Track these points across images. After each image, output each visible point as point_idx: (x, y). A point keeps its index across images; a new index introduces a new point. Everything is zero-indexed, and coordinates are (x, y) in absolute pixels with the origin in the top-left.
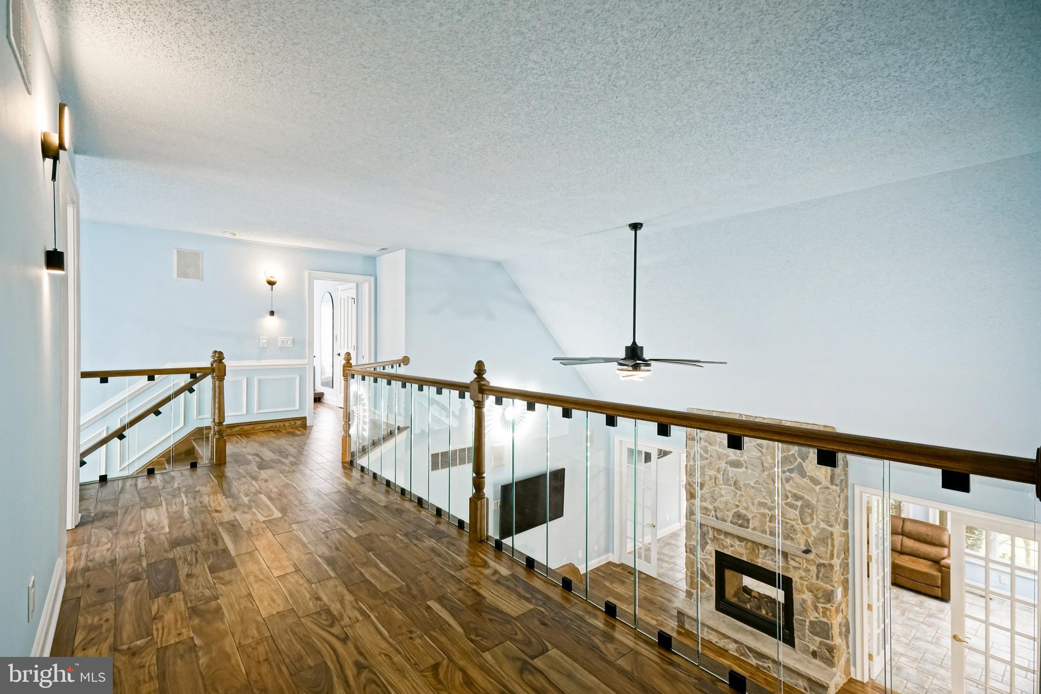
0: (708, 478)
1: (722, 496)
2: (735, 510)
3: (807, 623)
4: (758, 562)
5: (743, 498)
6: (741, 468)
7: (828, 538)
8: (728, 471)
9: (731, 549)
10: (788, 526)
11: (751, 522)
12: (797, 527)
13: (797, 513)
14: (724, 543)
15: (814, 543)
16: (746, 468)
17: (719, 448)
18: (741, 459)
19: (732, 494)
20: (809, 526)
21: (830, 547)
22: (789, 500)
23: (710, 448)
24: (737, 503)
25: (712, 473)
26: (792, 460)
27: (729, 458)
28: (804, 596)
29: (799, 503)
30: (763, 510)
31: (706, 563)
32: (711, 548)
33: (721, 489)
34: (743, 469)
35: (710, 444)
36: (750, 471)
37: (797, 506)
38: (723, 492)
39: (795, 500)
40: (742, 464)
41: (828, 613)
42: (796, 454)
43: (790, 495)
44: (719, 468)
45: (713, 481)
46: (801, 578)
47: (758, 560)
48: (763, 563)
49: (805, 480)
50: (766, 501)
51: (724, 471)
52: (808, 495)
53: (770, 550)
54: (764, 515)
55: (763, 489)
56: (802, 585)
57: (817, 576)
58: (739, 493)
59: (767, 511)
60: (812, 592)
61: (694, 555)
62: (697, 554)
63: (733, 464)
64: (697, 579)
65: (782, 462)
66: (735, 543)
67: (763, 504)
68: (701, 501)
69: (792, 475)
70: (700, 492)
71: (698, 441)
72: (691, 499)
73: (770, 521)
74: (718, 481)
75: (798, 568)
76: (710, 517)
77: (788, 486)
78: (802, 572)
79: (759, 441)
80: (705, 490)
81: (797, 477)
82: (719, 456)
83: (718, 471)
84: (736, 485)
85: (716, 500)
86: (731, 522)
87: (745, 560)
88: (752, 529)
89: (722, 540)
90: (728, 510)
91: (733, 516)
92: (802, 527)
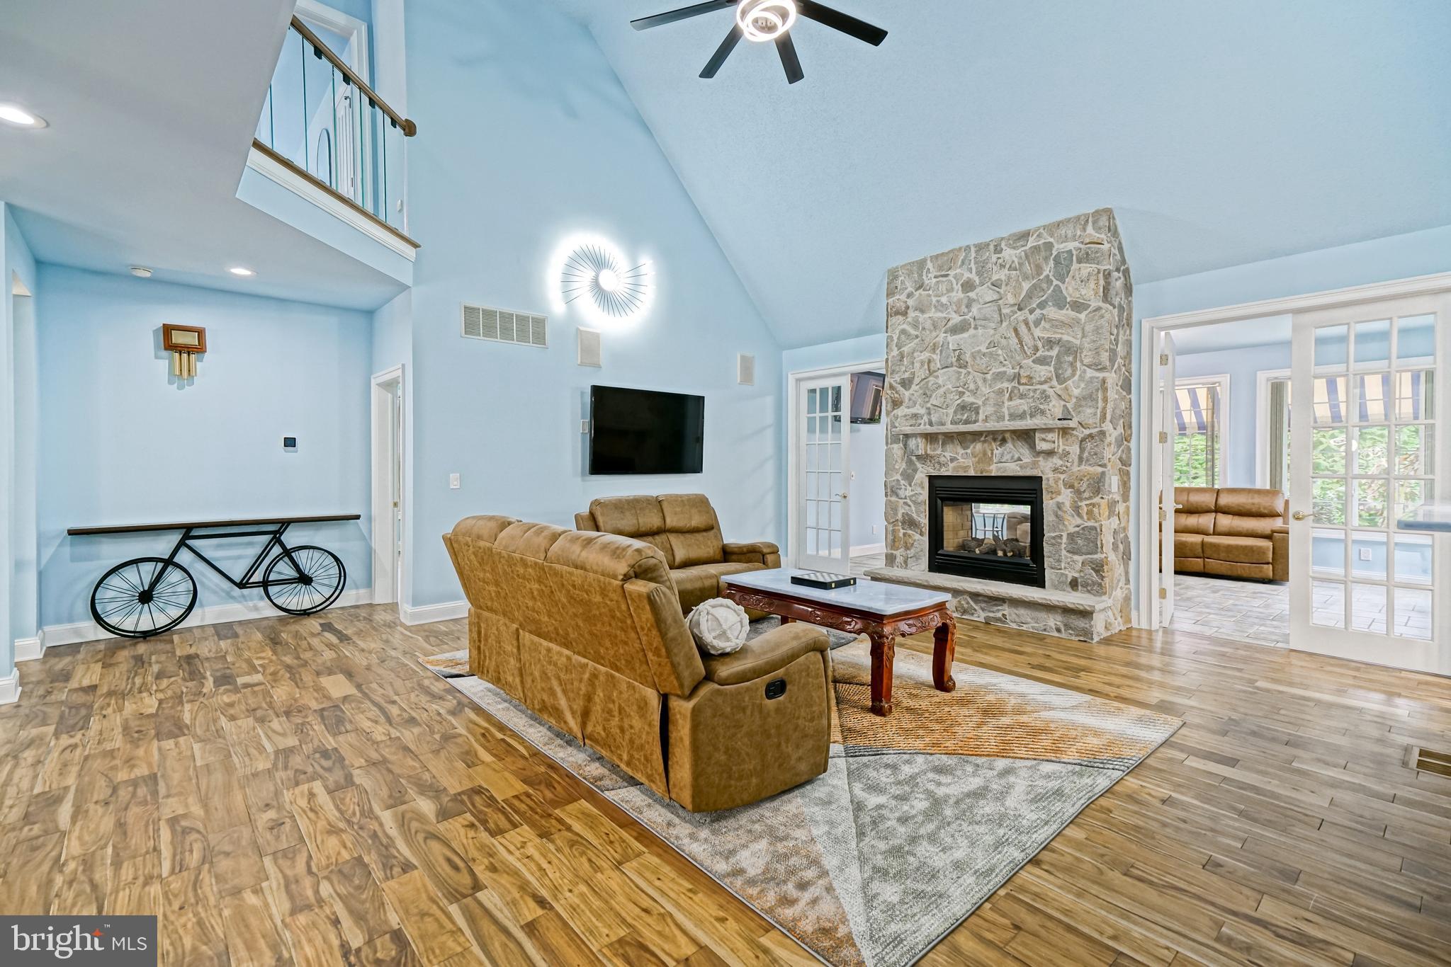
0: (917, 365)
1: (939, 387)
2: (959, 402)
3: (1064, 540)
4: (991, 471)
5: (971, 377)
6: (968, 330)
7: (1097, 390)
8: (949, 343)
9: (951, 465)
10: (1038, 394)
11: (981, 411)
12: (1050, 392)
13: (1052, 369)
14: (942, 459)
15: (1078, 406)
16: (976, 328)
17: (936, 312)
18: (968, 317)
19: (954, 379)
20: (1070, 382)
21: (1100, 404)
22: (1038, 355)
23: (921, 318)
24: (960, 389)
25: (925, 355)
27: (950, 323)
28: (1060, 499)
29: (1054, 353)
30: (999, 386)
31: (914, 502)
32: (921, 476)
33: (937, 376)
34: (972, 331)
35: (922, 311)
36: (980, 330)
37: (1052, 357)
38: (940, 381)
39: (1048, 350)
40: (970, 324)
41: (1096, 510)
42: (1051, 274)
43: (1040, 345)
45: (926, 367)
46: (1055, 470)
47: (991, 468)
48: (998, 469)
49: (1064, 311)
50: (1004, 369)
51: (942, 345)
52: (1068, 334)
53: (1009, 445)
54: (1001, 392)
55: (1000, 352)
56: (1056, 482)
57: (1081, 459)
58: (963, 371)
59: (1006, 385)
60: (1072, 486)
61: (897, 496)
62: (901, 493)
63: (956, 330)
64: (902, 531)
65: (1029, 296)
66: (957, 453)
67: (1000, 376)
68: (908, 407)
69: (1044, 312)
70: (907, 394)
71: (905, 314)
72: (894, 409)
73: (1010, 399)
74: (932, 365)
75: (1050, 453)
76: (922, 426)
77: (1037, 332)
78: (1056, 461)
79: (995, 278)
80: (914, 387)
81: (1051, 312)
82: (936, 326)
83: (934, 349)
84: (960, 363)
85: (930, 396)
86: (952, 423)
87: (973, 474)
88: (984, 421)
89: (939, 456)
90: (947, 406)
91: (956, 412)
92: (1059, 388)
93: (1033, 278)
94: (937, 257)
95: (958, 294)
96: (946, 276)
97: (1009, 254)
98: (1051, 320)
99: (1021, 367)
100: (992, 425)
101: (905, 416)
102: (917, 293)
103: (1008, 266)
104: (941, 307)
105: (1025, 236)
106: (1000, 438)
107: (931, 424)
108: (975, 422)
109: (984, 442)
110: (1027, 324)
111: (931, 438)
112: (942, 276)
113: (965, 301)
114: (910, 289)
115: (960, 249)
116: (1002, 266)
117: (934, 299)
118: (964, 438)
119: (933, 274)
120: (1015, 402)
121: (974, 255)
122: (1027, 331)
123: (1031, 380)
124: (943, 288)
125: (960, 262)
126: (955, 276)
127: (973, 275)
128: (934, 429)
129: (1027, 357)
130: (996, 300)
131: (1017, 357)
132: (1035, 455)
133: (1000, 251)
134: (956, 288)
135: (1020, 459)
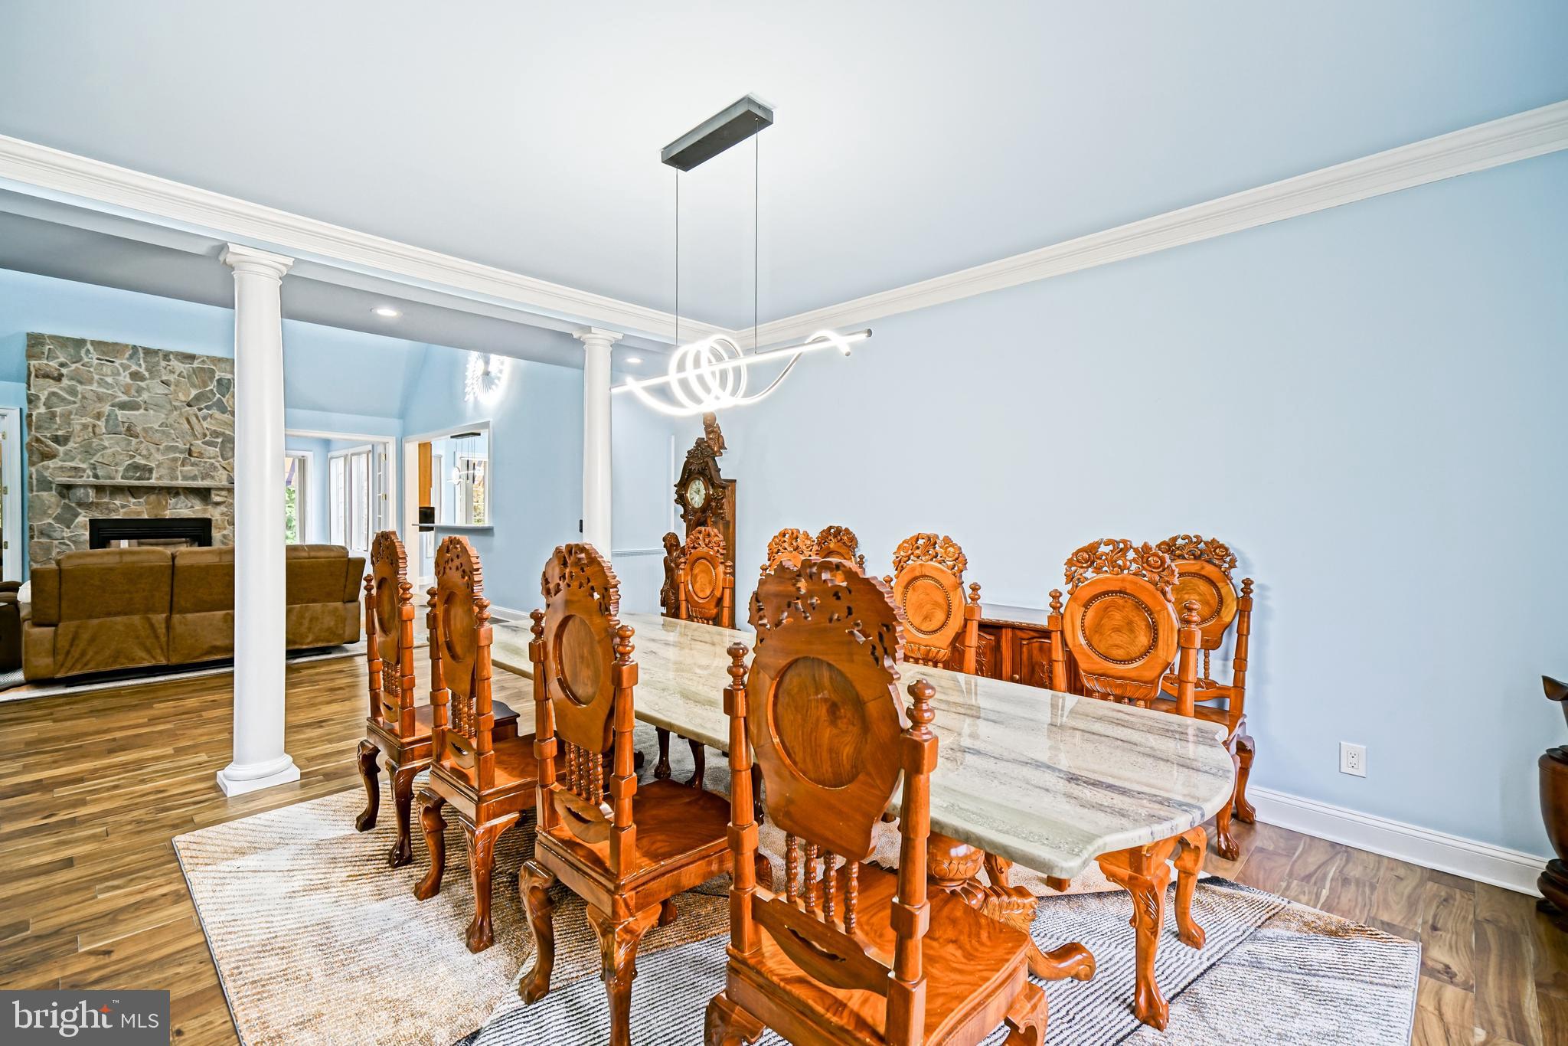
0: (78, 427)
1: (105, 448)
2: (129, 462)
4: (166, 515)
5: (143, 445)
6: (138, 409)
8: (116, 415)
9: (122, 511)
10: (208, 465)
11: (155, 471)
12: (217, 464)
13: (217, 450)
14: (112, 506)
16: (146, 409)
17: (99, 387)
18: (138, 400)
19: (123, 444)
20: (231, 460)
22: (207, 439)
23: (79, 388)
24: (131, 453)
25: (87, 420)
26: (210, 395)
27: (117, 400)
28: (225, 532)
29: (220, 440)
31: (75, 542)
32: (83, 519)
33: (101, 440)
34: (142, 411)
35: (80, 383)
36: (152, 412)
37: (217, 443)
38: (106, 444)
39: (214, 437)
40: (140, 405)
42: (215, 390)
43: (208, 433)
44: (98, 413)
45: (90, 429)
46: (221, 514)
47: (165, 513)
48: (171, 514)
49: (226, 415)
50: (176, 444)
51: (109, 415)
52: (229, 430)
53: (182, 497)
54: (175, 460)
55: (172, 431)
56: (223, 522)
58: (134, 441)
59: (178, 455)
61: (49, 537)
62: (57, 535)
63: (123, 406)
65: (198, 398)
66: (128, 501)
67: (174, 449)
68: (64, 461)
69: (210, 412)
70: (61, 449)
71: (59, 379)
72: (43, 460)
73: (183, 465)
74: (97, 430)
75: (218, 504)
76: (84, 478)
77: (205, 425)
78: (222, 509)
79: (164, 378)
80: (71, 445)
81: (218, 415)
82: (100, 398)
83: (98, 416)
84: (130, 432)
85: (94, 455)
86: (122, 478)
87: (147, 517)
88: (157, 479)
89: (108, 503)
90: (116, 465)
91: (127, 470)
92: (224, 463)
93: (200, 388)
94: (100, 343)
95: (124, 378)
96: (113, 362)
97: (179, 366)
98: (216, 419)
99: (191, 445)
100: (166, 482)
101: (61, 468)
102: (73, 366)
103: (177, 373)
104: (102, 383)
105: (192, 357)
106: (174, 492)
107: (96, 476)
108: (149, 479)
109: (158, 494)
110: (197, 417)
111: (99, 489)
112: (107, 361)
113: (135, 387)
114: (62, 360)
115: (127, 346)
116: (172, 372)
117: (96, 377)
118: (134, 491)
119: (94, 355)
120: (187, 468)
121: (142, 355)
122: (196, 421)
123: (201, 455)
124: (107, 369)
125: (127, 355)
126: (122, 365)
127: (142, 370)
128: (102, 482)
129: (198, 439)
130: (166, 395)
131: (188, 438)
132: (207, 504)
133: (169, 360)
134: (123, 374)
135: (192, 507)
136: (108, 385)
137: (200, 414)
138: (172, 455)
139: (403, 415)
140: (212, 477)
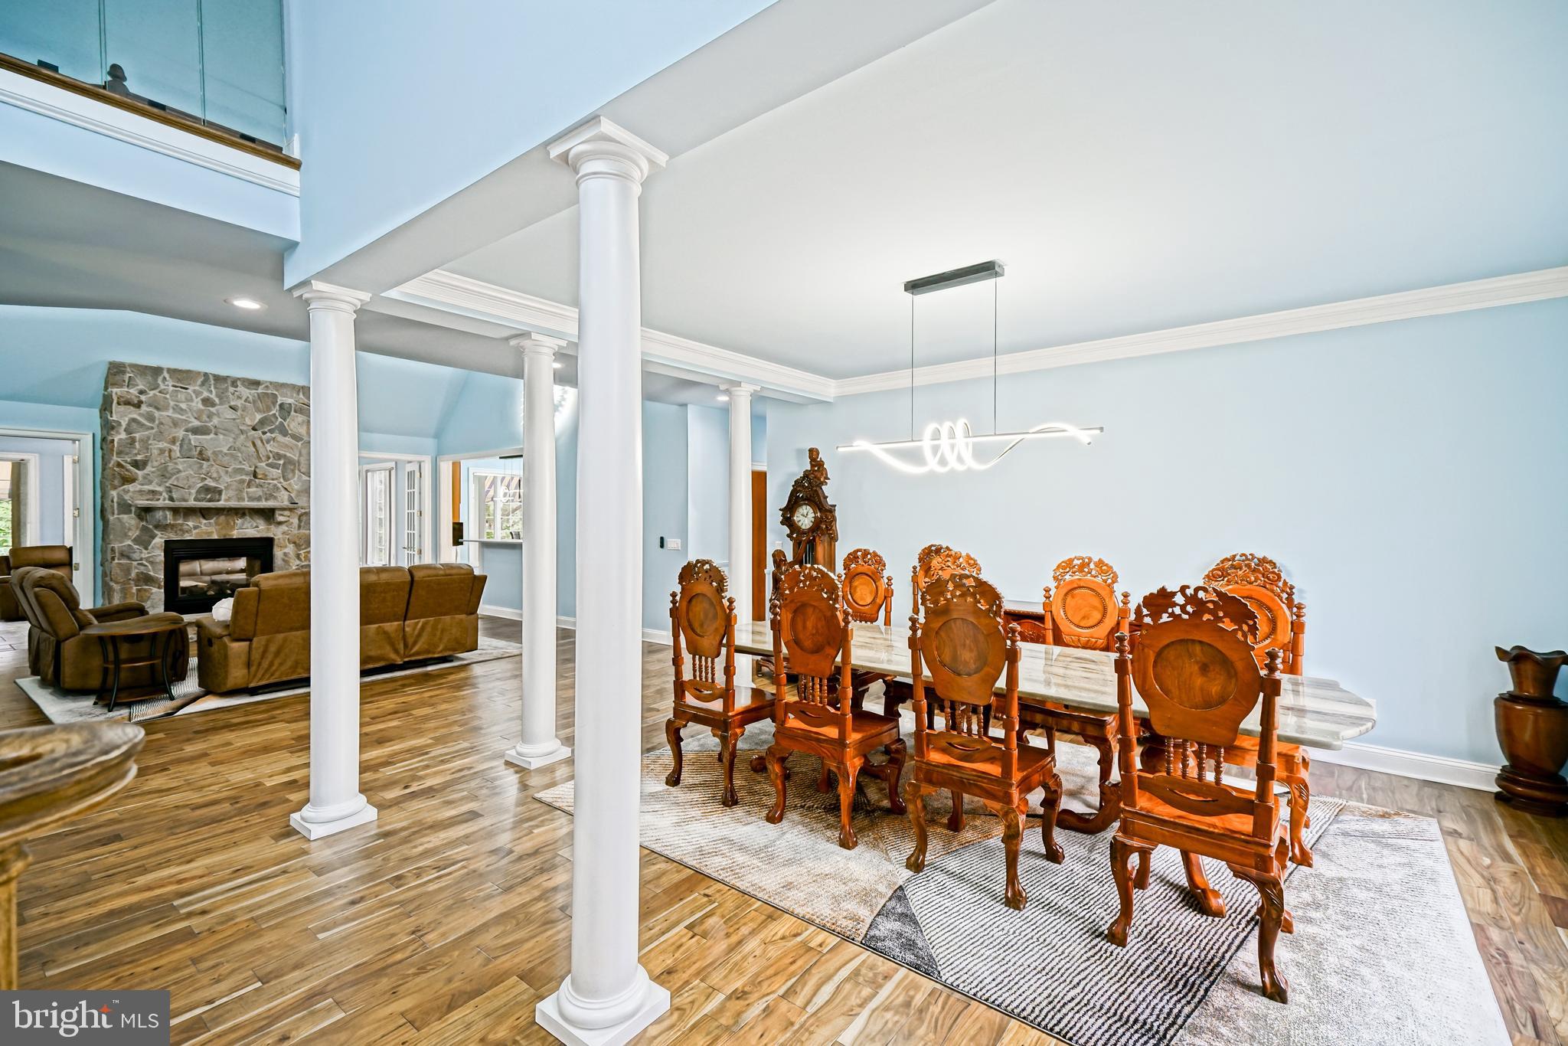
0: (156, 452)
1: (179, 471)
2: (201, 485)
4: (234, 535)
5: (213, 468)
6: (209, 434)
8: (190, 440)
9: (194, 532)
10: (271, 486)
11: (223, 493)
12: (279, 485)
13: (279, 471)
14: (185, 527)
15: (297, 496)
16: (216, 434)
17: (174, 413)
18: (209, 424)
19: (196, 467)
22: (270, 461)
23: (157, 414)
24: (203, 476)
25: (164, 445)
26: (273, 419)
27: (190, 425)
28: (286, 550)
29: (281, 462)
31: (151, 563)
32: (159, 540)
33: (176, 464)
34: (212, 436)
35: (158, 409)
36: (221, 437)
37: (280, 465)
38: (180, 467)
39: (277, 460)
40: (211, 430)
43: (271, 455)
44: (174, 438)
45: (167, 454)
47: (234, 532)
48: (239, 534)
49: (287, 438)
50: (243, 466)
51: (183, 440)
53: (248, 518)
54: (242, 482)
55: (239, 455)
56: (284, 540)
57: (299, 527)
58: (205, 464)
59: (244, 477)
60: (294, 543)
61: (129, 558)
62: (136, 556)
63: (196, 431)
64: (135, 588)
65: (262, 422)
66: (200, 523)
67: (240, 471)
68: (142, 485)
69: (273, 435)
70: (140, 473)
71: (138, 405)
72: (123, 484)
73: (249, 486)
74: (173, 454)
75: (280, 523)
76: (161, 501)
77: (269, 448)
78: (284, 528)
79: (232, 403)
80: (149, 469)
81: (280, 438)
82: (175, 424)
83: (173, 441)
84: (202, 456)
85: (170, 478)
86: (195, 500)
87: (216, 537)
88: (226, 500)
89: (182, 525)
90: (190, 487)
91: (198, 492)
92: (285, 484)
93: (264, 412)
94: (175, 371)
95: (197, 404)
96: (187, 389)
97: (245, 392)
99: (256, 467)
100: (233, 504)
101: (140, 491)
102: (151, 393)
103: (244, 399)
104: (178, 409)
105: (256, 383)
106: (241, 512)
107: (171, 499)
108: (219, 501)
109: (227, 515)
110: (262, 441)
111: (175, 511)
112: (182, 388)
113: (206, 412)
114: (141, 387)
115: (199, 373)
116: (239, 398)
117: (172, 403)
118: (204, 513)
119: (170, 382)
120: (252, 490)
121: (212, 382)
122: (261, 444)
123: (265, 476)
124: (181, 396)
125: (199, 382)
126: (194, 391)
127: (213, 396)
128: (177, 504)
129: (262, 462)
130: (234, 419)
131: (253, 460)
132: (271, 524)
133: (237, 386)
134: (195, 400)
135: (257, 527)
136: (182, 411)
137: (264, 437)
138: (239, 478)
139: (438, 435)
140: (275, 498)
